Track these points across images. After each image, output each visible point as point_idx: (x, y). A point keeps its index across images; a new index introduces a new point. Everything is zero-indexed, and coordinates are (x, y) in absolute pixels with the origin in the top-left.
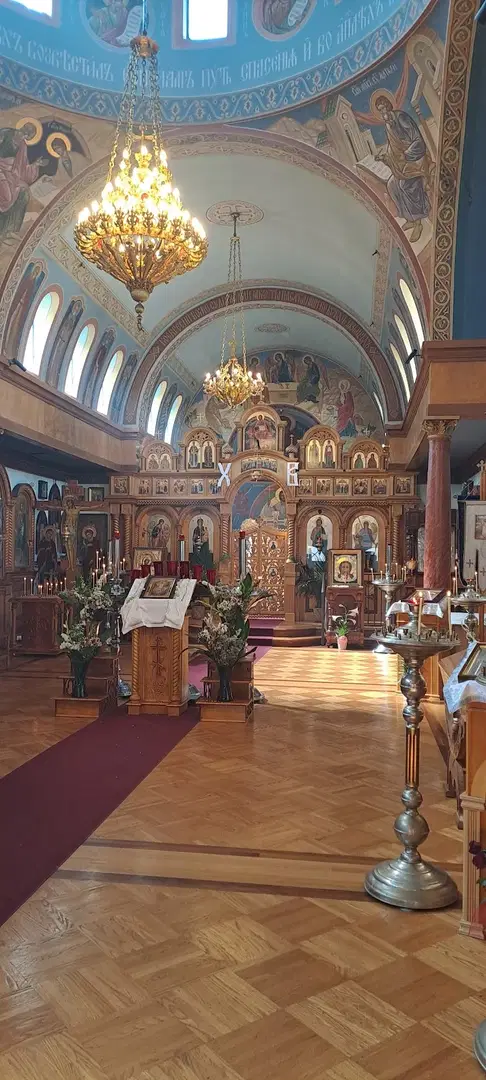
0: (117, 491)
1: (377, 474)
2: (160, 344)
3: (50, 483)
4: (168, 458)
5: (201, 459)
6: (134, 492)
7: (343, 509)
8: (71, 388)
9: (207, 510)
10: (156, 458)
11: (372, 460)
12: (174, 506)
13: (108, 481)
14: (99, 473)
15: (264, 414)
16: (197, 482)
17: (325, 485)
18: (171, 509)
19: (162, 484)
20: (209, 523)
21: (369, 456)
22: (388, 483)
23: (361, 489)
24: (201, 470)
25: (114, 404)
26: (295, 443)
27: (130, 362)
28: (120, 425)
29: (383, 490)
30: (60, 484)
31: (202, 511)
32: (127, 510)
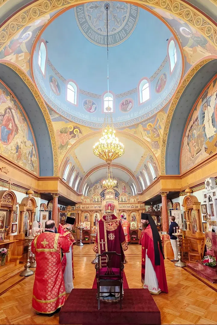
0: (77, 208)
1: (136, 203)
2: (87, 176)
3: (63, 206)
4: (89, 200)
5: (96, 200)
6: (81, 208)
7: (129, 211)
8: (71, 185)
9: (98, 212)
10: (86, 200)
11: (135, 200)
12: (90, 211)
13: (75, 206)
14: (73, 204)
15: (111, 190)
16: (96, 205)
17: (125, 206)
18: (90, 212)
19: (88, 206)
20: (98, 214)
21: (134, 200)
22: (139, 205)
23: (133, 207)
24: (96, 203)
25: (77, 188)
26: (118, 197)
27: (81, 179)
28: (78, 193)
29: (137, 207)
30: (64, 206)
31: (97, 212)
32: (80, 212)
